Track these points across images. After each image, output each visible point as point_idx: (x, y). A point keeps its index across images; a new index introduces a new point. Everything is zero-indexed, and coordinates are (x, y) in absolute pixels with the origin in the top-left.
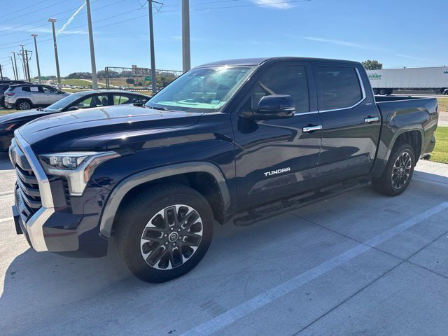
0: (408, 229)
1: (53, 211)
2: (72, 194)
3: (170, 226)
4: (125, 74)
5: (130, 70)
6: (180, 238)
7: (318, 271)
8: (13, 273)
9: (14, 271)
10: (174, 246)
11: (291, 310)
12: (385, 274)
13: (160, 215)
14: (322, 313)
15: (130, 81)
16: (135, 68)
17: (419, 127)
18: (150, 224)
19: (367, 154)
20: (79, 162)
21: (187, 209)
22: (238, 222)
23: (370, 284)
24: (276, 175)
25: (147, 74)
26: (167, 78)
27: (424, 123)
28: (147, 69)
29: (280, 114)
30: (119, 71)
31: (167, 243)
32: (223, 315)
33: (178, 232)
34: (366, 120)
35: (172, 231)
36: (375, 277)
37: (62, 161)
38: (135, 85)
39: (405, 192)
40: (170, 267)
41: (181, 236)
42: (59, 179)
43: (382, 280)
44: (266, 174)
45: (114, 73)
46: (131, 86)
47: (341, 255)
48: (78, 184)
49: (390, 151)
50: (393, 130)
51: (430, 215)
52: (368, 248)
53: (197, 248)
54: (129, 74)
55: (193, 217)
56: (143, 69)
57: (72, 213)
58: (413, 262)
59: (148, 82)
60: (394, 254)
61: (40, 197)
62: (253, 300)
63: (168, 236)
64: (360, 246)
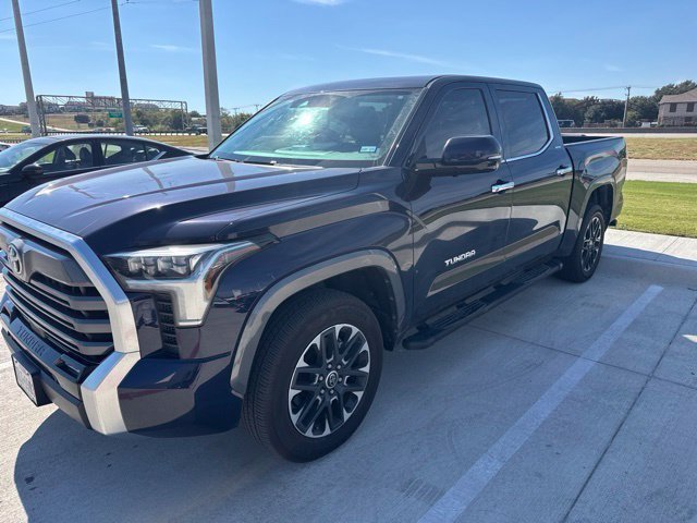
0: (628, 329)
1: (138, 357)
2: (181, 324)
3: (328, 361)
4: (71, 107)
5: (81, 100)
6: (340, 380)
7: (544, 408)
8: (29, 480)
9: (29, 475)
10: (332, 395)
11: (540, 475)
12: (636, 399)
13: (314, 345)
14: (586, 474)
15: (81, 120)
16: (90, 96)
17: (612, 180)
18: (301, 363)
19: (557, 224)
20: (194, 262)
21: (350, 330)
22: (412, 344)
23: (625, 418)
24: (459, 263)
25: (113, 106)
26: (148, 113)
27: (614, 174)
28: (112, 99)
29: (480, 167)
30: (61, 102)
31: (323, 391)
32: (443, 500)
33: (337, 370)
34: (559, 172)
35: (330, 370)
36: (627, 407)
37: (156, 265)
38: (91, 125)
39: (595, 275)
40: (327, 431)
41: (340, 376)
42: (149, 297)
43: (637, 409)
44: (447, 262)
45: (50, 105)
46: (85, 127)
47: (562, 378)
48: (193, 303)
49: (581, 220)
50: (586, 186)
51: (644, 306)
52: (592, 364)
53: (362, 393)
54: (79, 107)
55: (358, 343)
56: (105, 98)
57: (178, 358)
58: (661, 376)
59: (113, 120)
60: (630, 368)
61: (111, 334)
62: (475, 467)
63: (324, 379)
64: (579, 361)
